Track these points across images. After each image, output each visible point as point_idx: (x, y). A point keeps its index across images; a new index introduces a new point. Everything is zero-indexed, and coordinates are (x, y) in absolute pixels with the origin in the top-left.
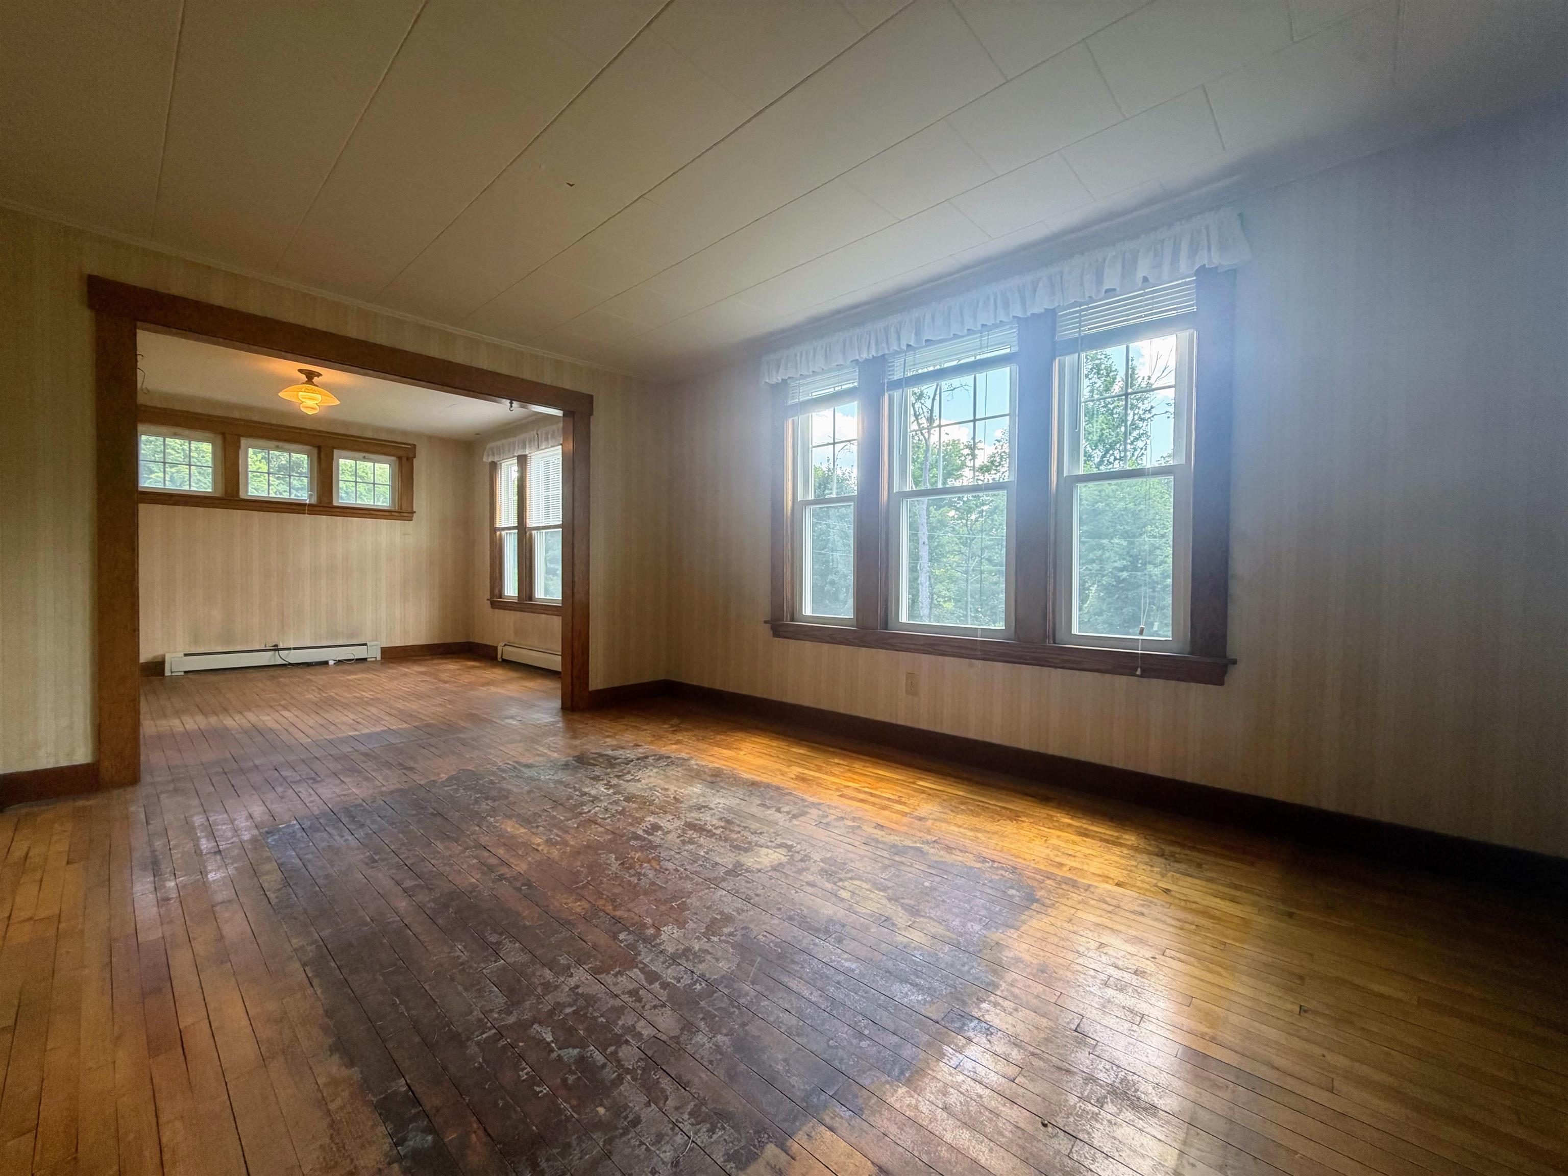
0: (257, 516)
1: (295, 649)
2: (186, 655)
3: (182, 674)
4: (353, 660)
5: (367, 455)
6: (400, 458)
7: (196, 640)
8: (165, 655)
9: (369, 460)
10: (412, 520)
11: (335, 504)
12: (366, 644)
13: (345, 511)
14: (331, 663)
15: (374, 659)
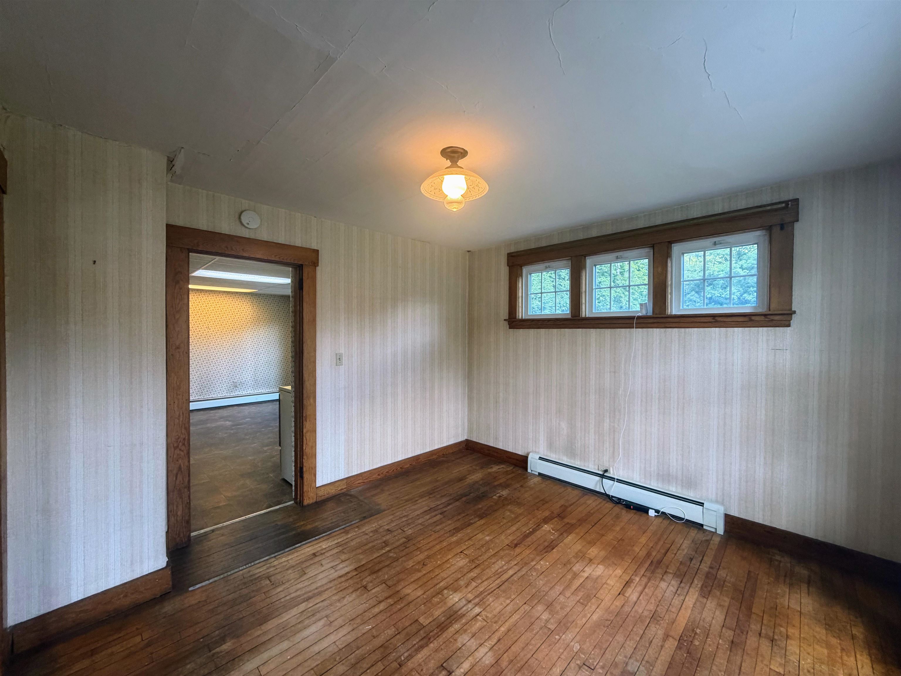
0: (593, 333)
1: (620, 481)
2: (541, 458)
3: (537, 474)
4: (683, 519)
5: (716, 239)
6: (769, 229)
7: (550, 446)
8: (528, 454)
9: (723, 245)
10: (789, 326)
11: (669, 312)
12: (702, 504)
13: (682, 320)
14: (652, 513)
15: (713, 530)
